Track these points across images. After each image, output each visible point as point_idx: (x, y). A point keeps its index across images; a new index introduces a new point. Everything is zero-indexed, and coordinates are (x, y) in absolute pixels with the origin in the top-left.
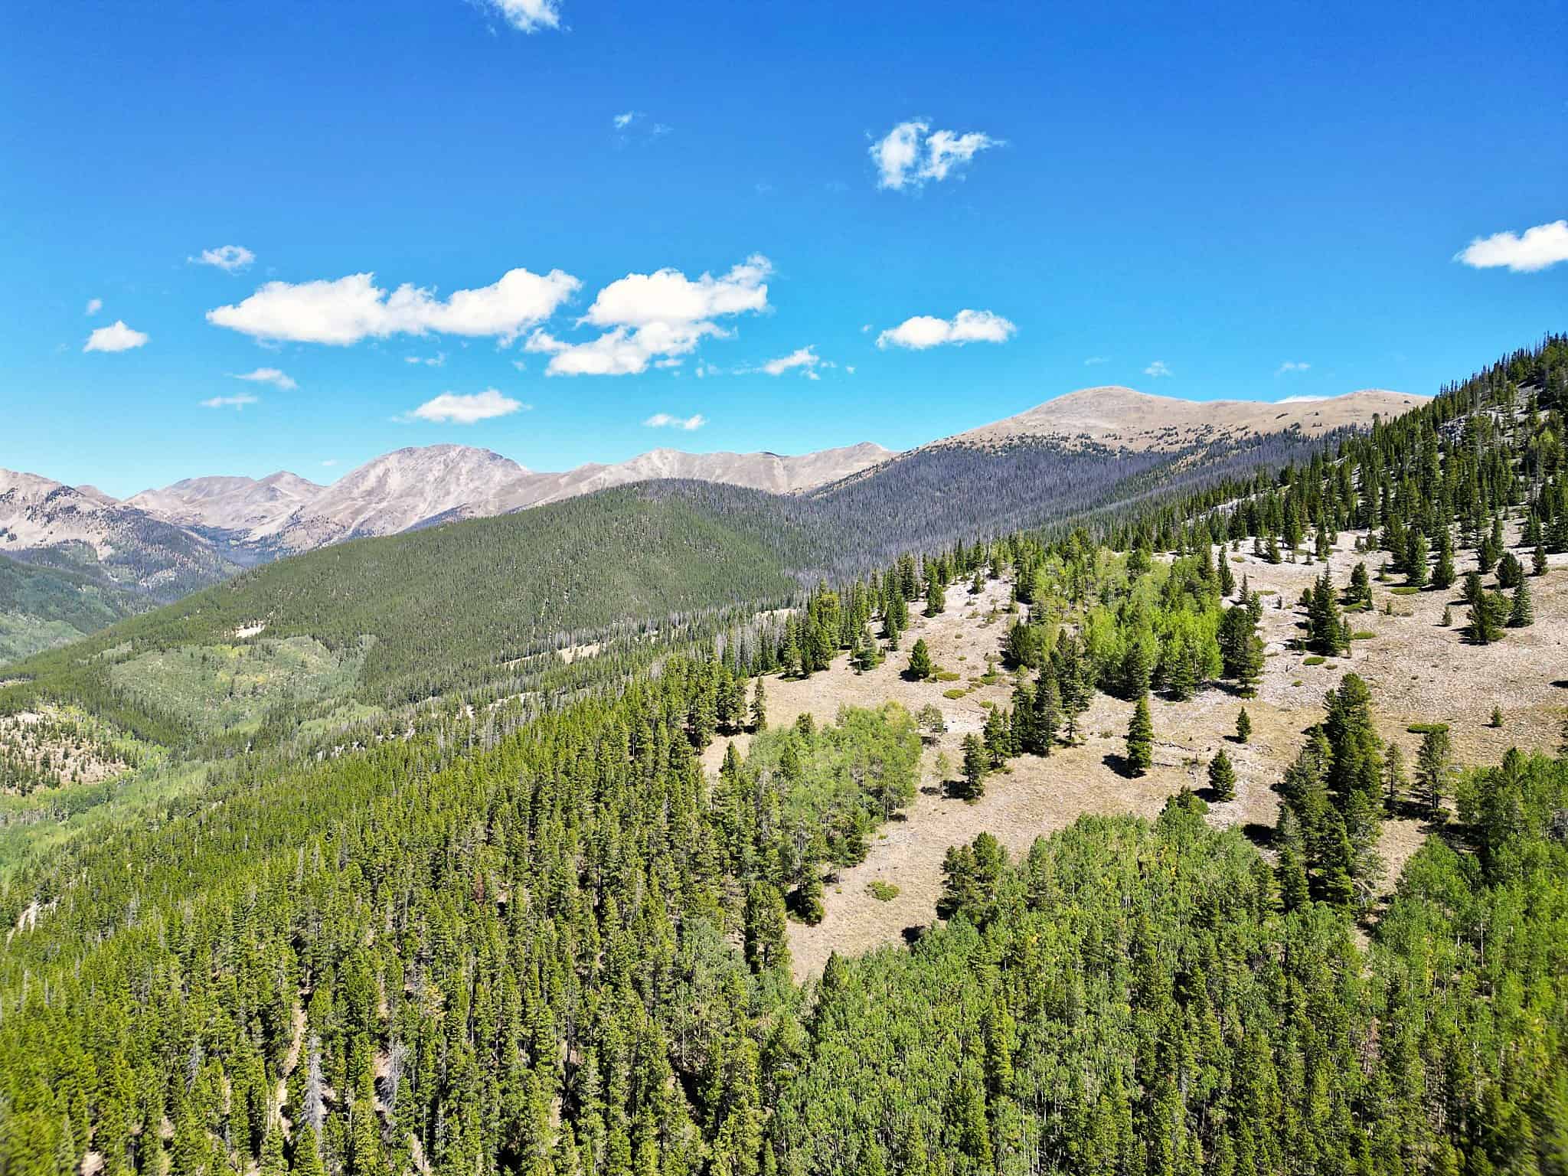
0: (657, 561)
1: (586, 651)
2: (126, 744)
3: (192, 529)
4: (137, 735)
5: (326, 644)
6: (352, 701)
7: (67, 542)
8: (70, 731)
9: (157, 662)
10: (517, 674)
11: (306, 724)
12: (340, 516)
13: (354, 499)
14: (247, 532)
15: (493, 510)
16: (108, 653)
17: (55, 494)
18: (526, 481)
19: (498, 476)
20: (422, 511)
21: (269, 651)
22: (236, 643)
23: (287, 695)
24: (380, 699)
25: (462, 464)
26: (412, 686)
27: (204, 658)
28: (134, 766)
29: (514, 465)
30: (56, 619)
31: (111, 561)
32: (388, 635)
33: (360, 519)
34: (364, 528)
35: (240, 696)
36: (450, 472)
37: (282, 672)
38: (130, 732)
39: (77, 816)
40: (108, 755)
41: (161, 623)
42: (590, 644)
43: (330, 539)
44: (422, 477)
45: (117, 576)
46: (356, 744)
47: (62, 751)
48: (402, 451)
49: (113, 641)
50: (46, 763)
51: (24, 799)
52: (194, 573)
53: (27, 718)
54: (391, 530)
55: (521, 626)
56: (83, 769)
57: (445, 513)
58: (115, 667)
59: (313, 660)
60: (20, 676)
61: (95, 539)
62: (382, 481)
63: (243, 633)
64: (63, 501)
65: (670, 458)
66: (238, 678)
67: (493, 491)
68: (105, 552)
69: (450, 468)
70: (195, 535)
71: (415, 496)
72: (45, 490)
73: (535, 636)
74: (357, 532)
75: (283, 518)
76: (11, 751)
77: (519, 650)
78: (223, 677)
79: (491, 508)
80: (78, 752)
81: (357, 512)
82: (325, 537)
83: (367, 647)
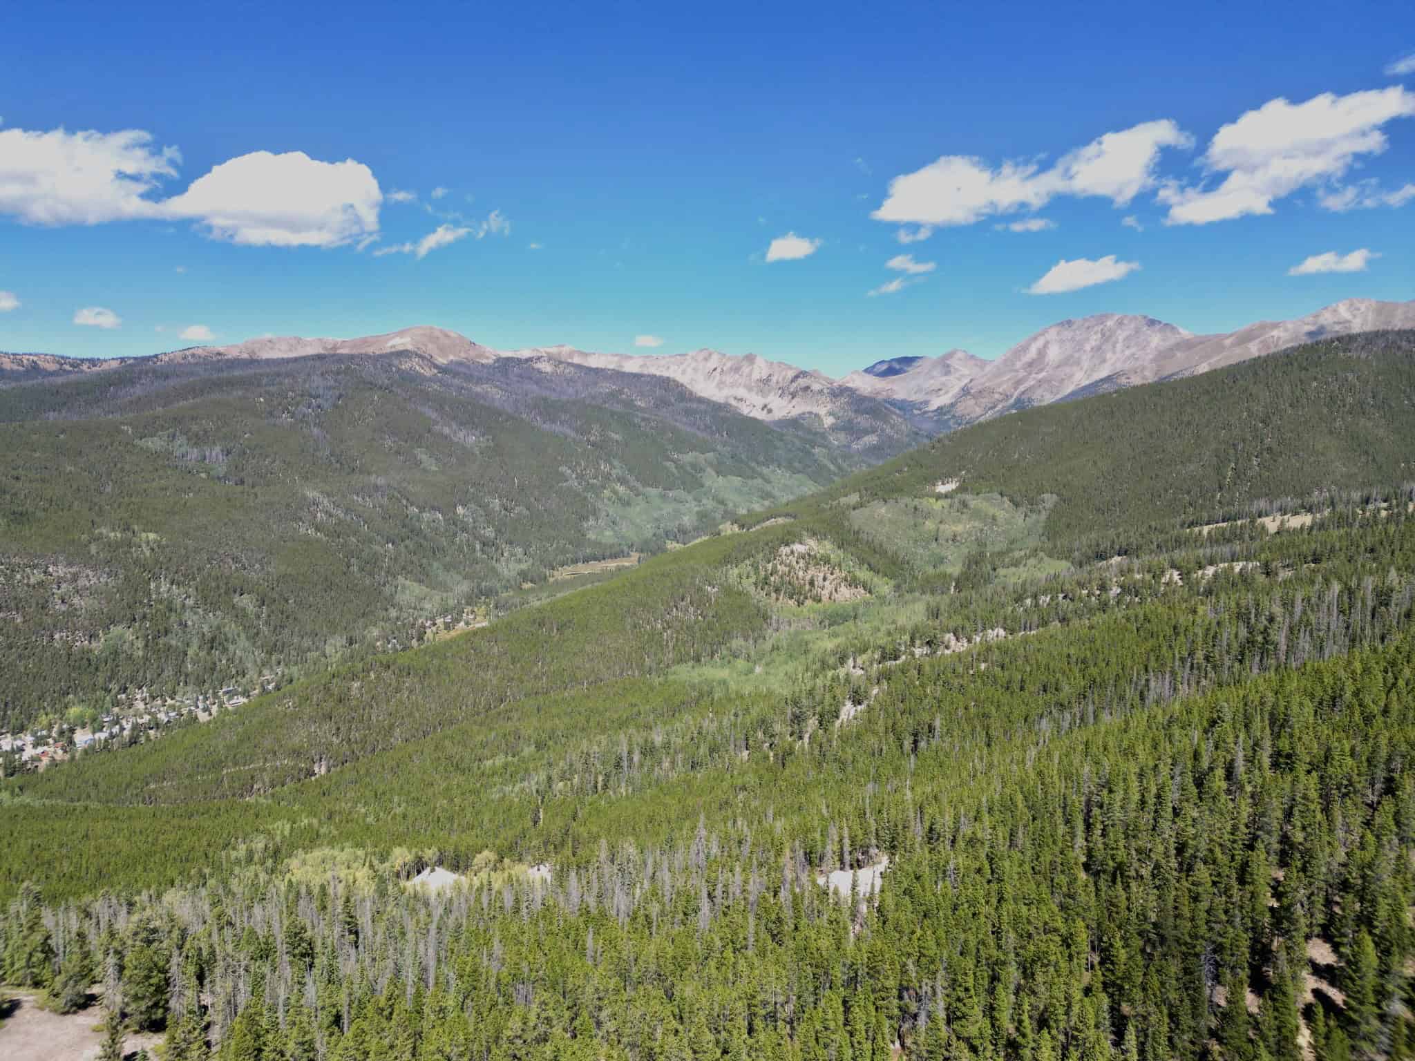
0: (1370, 424)
1: (1295, 522)
2: (863, 574)
3: (885, 401)
4: (871, 568)
5: (1012, 500)
6: (1042, 554)
7: (804, 414)
8: (826, 560)
9: (881, 510)
10: (1213, 540)
11: (1001, 571)
12: (1005, 386)
13: (1017, 371)
14: (926, 403)
15: (1150, 377)
16: (843, 500)
17: (797, 377)
18: (1188, 345)
19: (1156, 340)
20: (1079, 379)
21: (965, 504)
22: (939, 497)
23: (981, 543)
24: (1066, 555)
25: (1119, 332)
26: (1098, 545)
27: (916, 508)
28: (870, 592)
29: (1173, 329)
30: (799, 472)
31: (834, 428)
32: (1066, 493)
33: (1022, 388)
34: (1025, 397)
35: (944, 542)
36: (1107, 340)
37: (976, 524)
38: (866, 566)
39: (835, 628)
40: (853, 583)
41: (879, 478)
42: (1296, 513)
43: (995, 407)
44: (1079, 346)
45: (837, 440)
46: (1061, 596)
47: (821, 575)
48: (1062, 324)
49: (845, 490)
50: (812, 583)
51: (800, 609)
52: (891, 438)
53: (798, 548)
54: (1049, 399)
55: (1204, 492)
56: (836, 590)
57: (1102, 380)
58: (853, 513)
59: (1001, 515)
60: (787, 515)
61: (822, 411)
62: (1042, 353)
63: (942, 488)
64: (802, 382)
65: (1363, 308)
66: (942, 527)
67: (1151, 356)
68: (829, 421)
69: (1106, 337)
70: (888, 406)
71: (1071, 365)
72: (791, 374)
73: (1220, 502)
74: (1018, 400)
75: (956, 390)
76: (790, 572)
77: (1209, 516)
78: (930, 525)
79: (1147, 373)
80: (832, 577)
81: (1019, 382)
82: (990, 405)
83: (1049, 505)
